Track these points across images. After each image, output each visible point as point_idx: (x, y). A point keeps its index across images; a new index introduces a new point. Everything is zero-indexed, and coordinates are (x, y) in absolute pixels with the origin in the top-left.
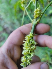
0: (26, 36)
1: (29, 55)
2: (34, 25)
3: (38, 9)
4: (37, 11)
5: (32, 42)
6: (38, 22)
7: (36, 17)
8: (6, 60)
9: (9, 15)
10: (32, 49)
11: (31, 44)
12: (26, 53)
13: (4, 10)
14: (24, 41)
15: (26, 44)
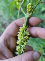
0: (20, 28)
1: (23, 44)
2: (27, 19)
3: (30, 4)
4: (29, 6)
5: (25, 33)
6: (30, 16)
7: (28, 11)
8: (3, 48)
9: (7, 12)
10: (25, 39)
11: (24, 35)
12: (20, 42)
13: (2, 8)
14: (18, 32)
15: (20, 34)
